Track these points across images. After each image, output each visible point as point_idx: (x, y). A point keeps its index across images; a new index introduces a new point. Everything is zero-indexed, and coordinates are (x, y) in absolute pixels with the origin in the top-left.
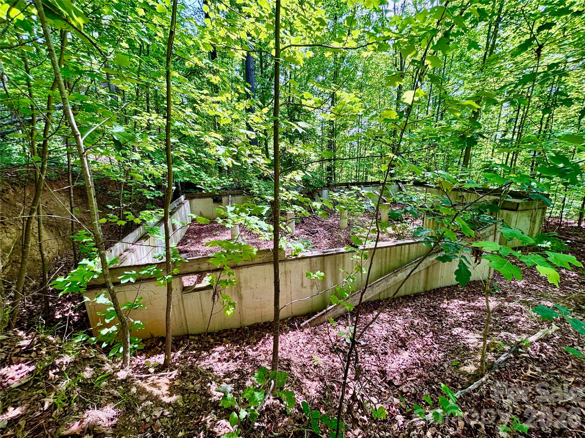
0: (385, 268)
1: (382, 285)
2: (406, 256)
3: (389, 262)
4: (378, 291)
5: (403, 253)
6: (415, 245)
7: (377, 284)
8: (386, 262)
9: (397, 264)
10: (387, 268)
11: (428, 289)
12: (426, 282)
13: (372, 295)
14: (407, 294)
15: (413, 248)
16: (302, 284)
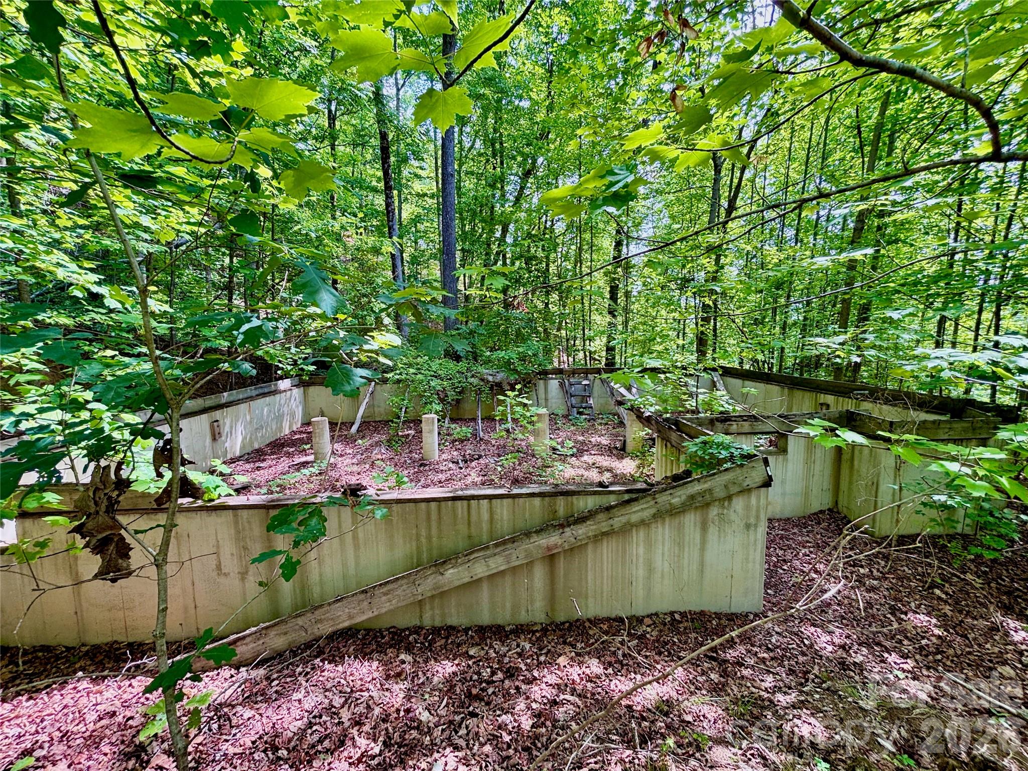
0: (430, 550)
1: (399, 592)
2: (485, 527)
3: (440, 537)
4: (386, 607)
5: (474, 518)
6: (505, 501)
7: (385, 589)
8: (429, 538)
9: (461, 544)
10: (435, 553)
11: (561, 617)
12: (552, 599)
13: (369, 615)
14: (500, 622)
15: (503, 509)
16: (219, 567)
